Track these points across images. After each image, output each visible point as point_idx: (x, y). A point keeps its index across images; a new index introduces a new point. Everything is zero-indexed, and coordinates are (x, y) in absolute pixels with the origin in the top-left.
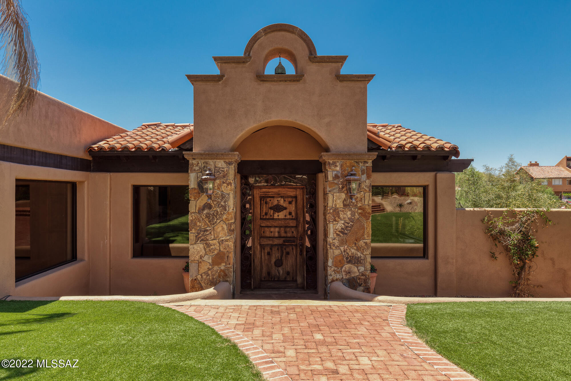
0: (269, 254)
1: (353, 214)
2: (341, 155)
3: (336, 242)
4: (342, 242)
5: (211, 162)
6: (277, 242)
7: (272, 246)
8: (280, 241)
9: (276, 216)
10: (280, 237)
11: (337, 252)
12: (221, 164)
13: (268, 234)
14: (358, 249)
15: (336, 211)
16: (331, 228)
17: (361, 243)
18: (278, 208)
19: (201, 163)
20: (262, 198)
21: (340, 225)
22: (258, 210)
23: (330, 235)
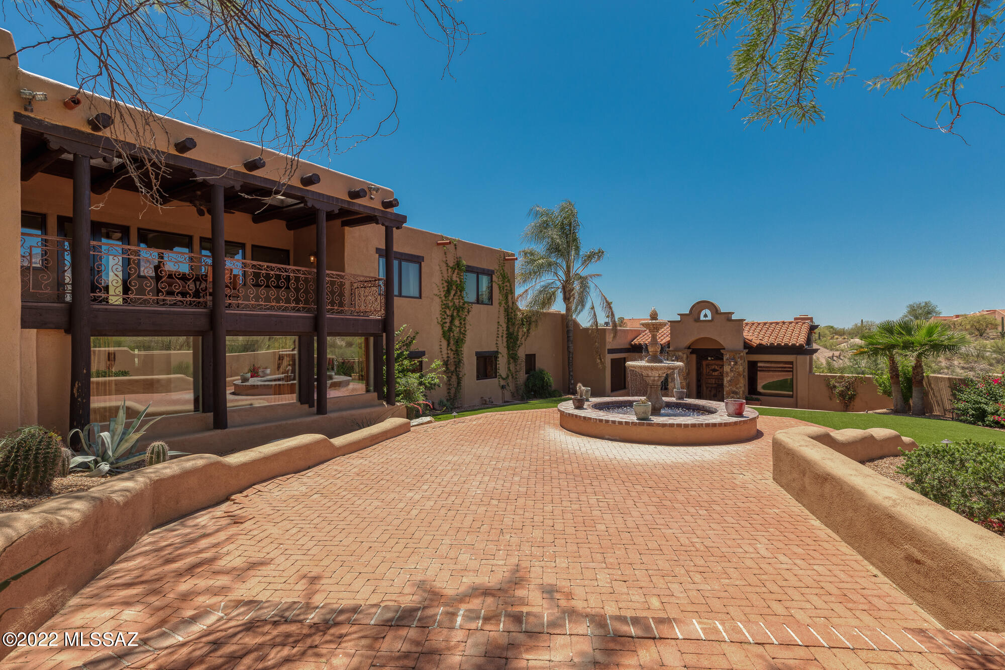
0: (710, 391)
1: (734, 374)
2: (731, 351)
3: (727, 385)
4: (730, 385)
5: (677, 353)
6: (714, 386)
7: (712, 388)
8: (715, 385)
9: (713, 374)
10: (715, 383)
11: (728, 389)
12: (680, 354)
13: (710, 382)
14: (737, 388)
15: (727, 373)
16: (725, 379)
17: (738, 386)
18: (715, 370)
19: (673, 353)
20: (707, 365)
21: (729, 378)
22: (705, 371)
23: (725, 382)
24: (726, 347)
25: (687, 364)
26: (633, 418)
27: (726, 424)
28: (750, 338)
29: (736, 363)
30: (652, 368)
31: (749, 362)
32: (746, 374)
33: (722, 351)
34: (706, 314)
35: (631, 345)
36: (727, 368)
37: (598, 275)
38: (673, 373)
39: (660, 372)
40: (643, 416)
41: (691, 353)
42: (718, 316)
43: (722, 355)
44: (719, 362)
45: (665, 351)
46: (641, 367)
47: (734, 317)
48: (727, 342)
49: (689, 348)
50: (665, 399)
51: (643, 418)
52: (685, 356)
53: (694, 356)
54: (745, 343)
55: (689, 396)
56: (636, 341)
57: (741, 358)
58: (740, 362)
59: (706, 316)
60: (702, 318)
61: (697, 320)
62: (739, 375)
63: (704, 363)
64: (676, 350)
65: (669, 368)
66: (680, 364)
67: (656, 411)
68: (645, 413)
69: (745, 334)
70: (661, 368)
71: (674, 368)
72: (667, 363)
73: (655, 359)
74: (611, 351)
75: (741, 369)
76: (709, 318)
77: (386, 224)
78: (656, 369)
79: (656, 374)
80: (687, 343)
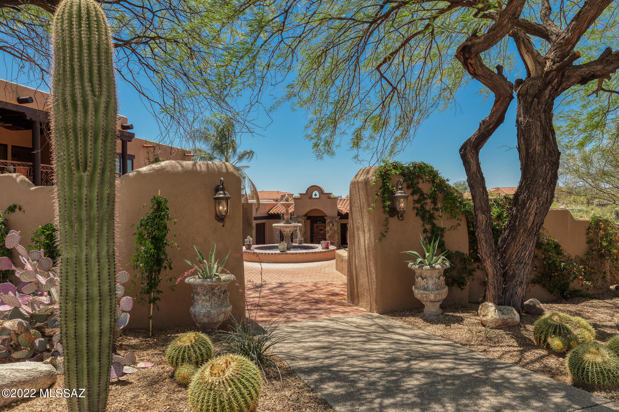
1: (332, 232)
2: (331, 217)
4: (330, 239)
5: (298, 219)
6: (321, 240)
9: (321, 232)
12: (300, 219)
14: (334, 241)
15: (328, 231)
16: (327, 235)
19: (296, 219)
20: (316, 227)
21: (329, 235)
22: (315, 230)
23: (327, 237)
24: (327, 214)
25: (305, 226)
26: (279, 252)
27: (321, 252)
28: (341, 209)
29: (333, 225)
30: (286, 227)
31: (341, 224)
32: (339, 231)
33: (325, 217)
34: (316, 194)
35: (269, 214)
36: (328, 228)
37: (247, 167)
38: (296, 230)
39: (290, 229)
40: (283, 250)
41: (307, 219)
42: (322, 195)
43: (325, 220)
44: (323, 225)
45: (293, 218)
46: (281, 226)
47: (332, 196)
48: (329, 212)
49: (306, 216)
50: (293, 244)
51: (283, 252)
52: (303, 221)
53: (309, 221)
54: (338, 212)
55: (305, 243)
56: (272, 212)
57: (336, 221)
58: (335, 224)
59: (316, 195)
60: (314, 197)
61: (311, 198)
62: (335, 232)
63: (315, 225)
64: (298, 217)
65: (295, 227)
66: (300, 224)
67: (288, 249)
68: (284, 248)
69: (338, 206)
70: (291, 227)
71: (297, 227)
72: (293, 224)
73: (287, 222)
74: (256, 218)
75: (336, 229)
76: (318, 196)
77: (123, 139)
78: (289, 227)
79: (288, 230)
80: (305, 212)
